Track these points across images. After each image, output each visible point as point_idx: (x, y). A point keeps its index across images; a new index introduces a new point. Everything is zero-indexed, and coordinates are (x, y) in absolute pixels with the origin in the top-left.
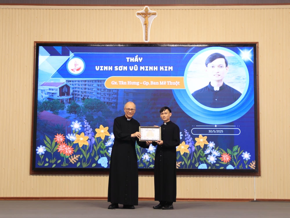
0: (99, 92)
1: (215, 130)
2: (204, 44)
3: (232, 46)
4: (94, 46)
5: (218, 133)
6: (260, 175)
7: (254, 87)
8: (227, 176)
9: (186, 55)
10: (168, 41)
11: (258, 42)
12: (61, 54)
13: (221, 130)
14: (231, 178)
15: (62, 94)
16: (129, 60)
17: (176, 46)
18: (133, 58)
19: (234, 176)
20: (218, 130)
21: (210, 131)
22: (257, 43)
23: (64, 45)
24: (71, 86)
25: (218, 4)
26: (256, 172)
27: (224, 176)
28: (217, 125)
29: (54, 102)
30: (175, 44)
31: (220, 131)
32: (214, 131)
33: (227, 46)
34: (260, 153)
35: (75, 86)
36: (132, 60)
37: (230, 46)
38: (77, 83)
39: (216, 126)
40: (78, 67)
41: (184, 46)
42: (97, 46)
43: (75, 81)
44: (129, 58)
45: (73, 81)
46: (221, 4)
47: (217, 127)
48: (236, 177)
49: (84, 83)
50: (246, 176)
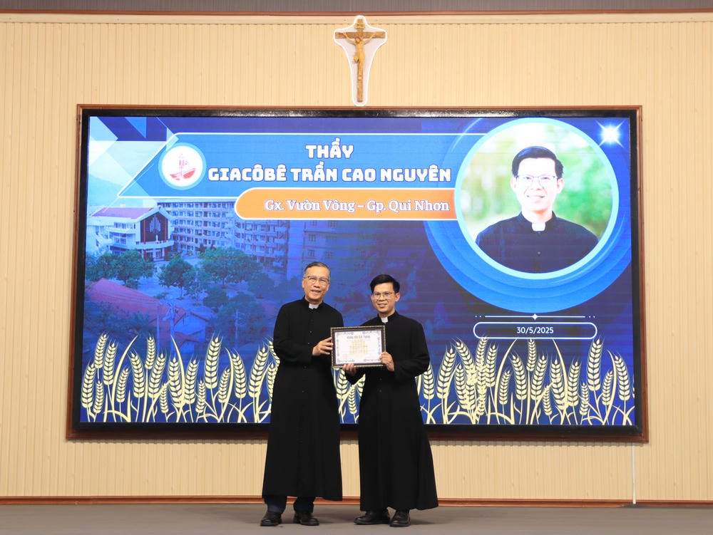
0: (241, 231)
1: (534, 326)
2: (505, 111)
3: (575, 115)
4: (229, 115)
5: (541, 335)
6: (647, 441)
7: (632, 219)
8: (563, 443)
9: (459, 139)
10: (415, 104)
11: (641, 106)
12: (145, 136)
13: (549, 326)
14: (574, 446)
15: (147, 236)
16: (315, 151)
17: (434, 115)
18: (326, 147)
19: (582, 443)
20: (541, 326)
21: (520, 330)
22: (639, 107)
23: (152, 115)
24: (171, 217)
25: (541, 11)
26: (635, 433)
27: (555, 443)
28: (537, 314)
29: (126, 257)
30: (431, 110)
31: (546, 330)
32: (530, 328)
33: (562, 115)
34: (646, 385)
35: (179, 217)
36: (322, 151)
37: (570, 115)
38: (185, 208)
39: (535, 317)
40: (187, 169)
41: (455, 116)
42: (236, 115)
43: (181, 204)
44: (315, 147)
45: (175, 205)
46: (548, 11)
47: (538, 320)
48: (586, 446)
49: (202, 209)
50: (612, 443)
